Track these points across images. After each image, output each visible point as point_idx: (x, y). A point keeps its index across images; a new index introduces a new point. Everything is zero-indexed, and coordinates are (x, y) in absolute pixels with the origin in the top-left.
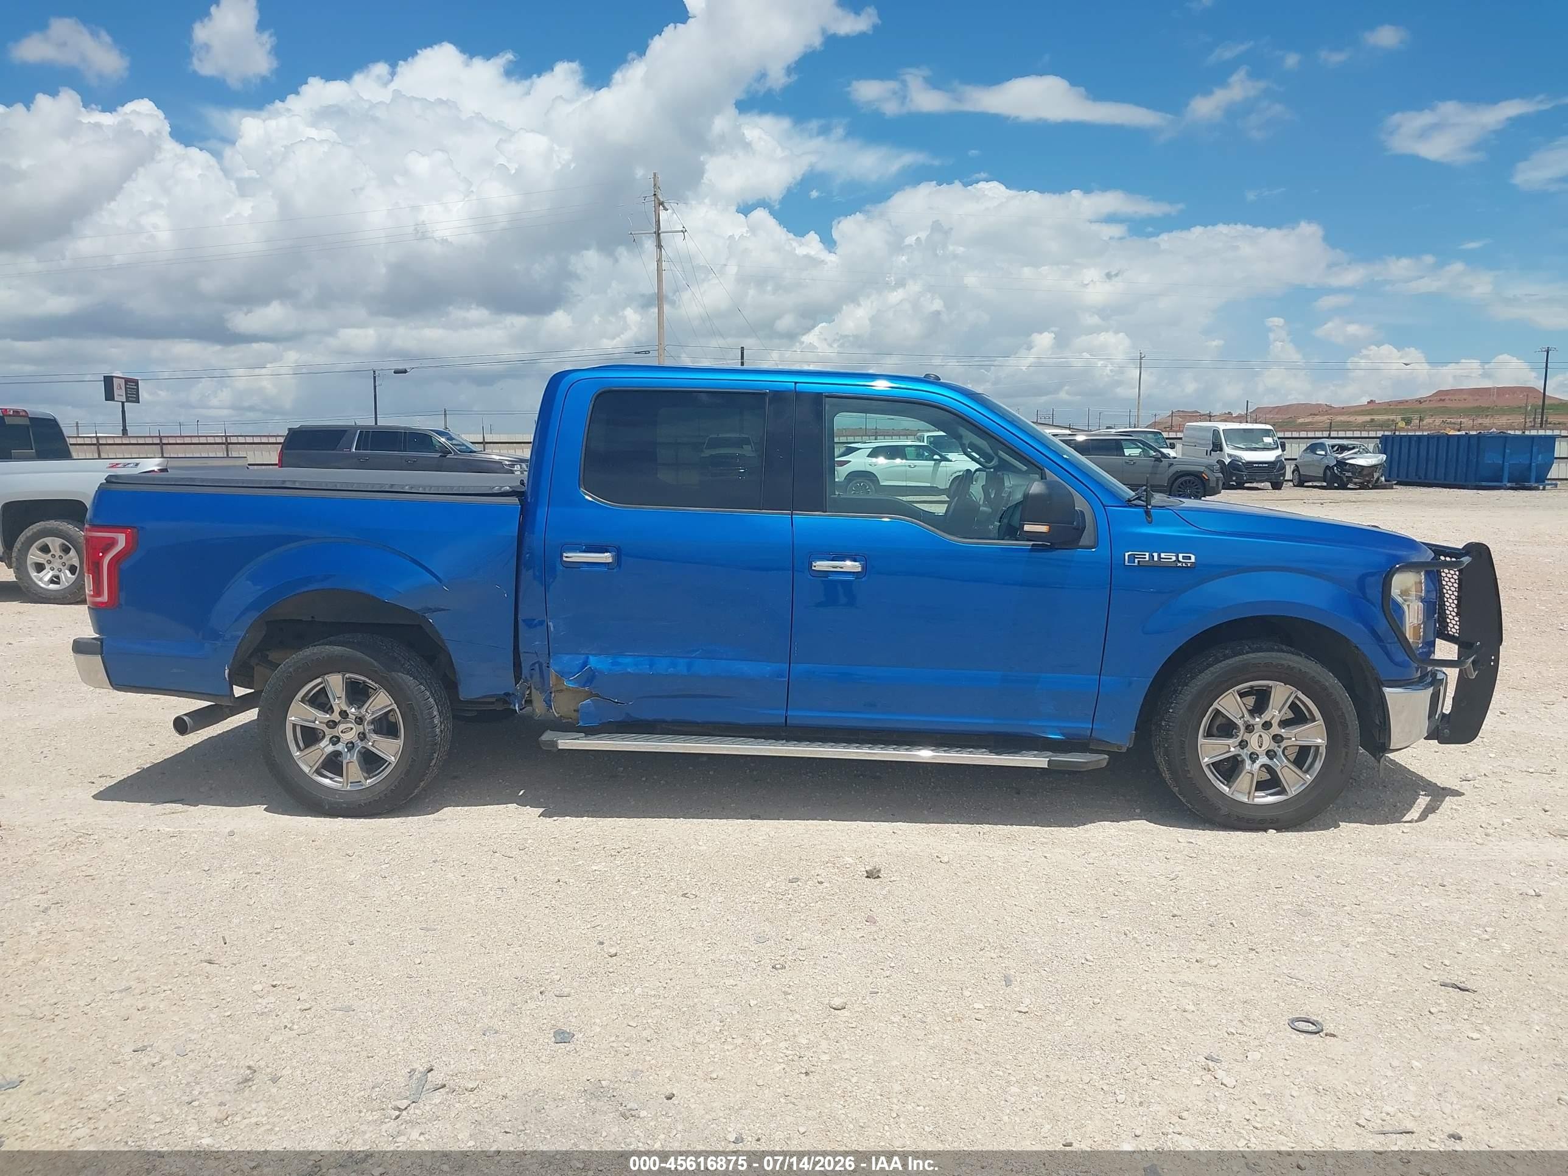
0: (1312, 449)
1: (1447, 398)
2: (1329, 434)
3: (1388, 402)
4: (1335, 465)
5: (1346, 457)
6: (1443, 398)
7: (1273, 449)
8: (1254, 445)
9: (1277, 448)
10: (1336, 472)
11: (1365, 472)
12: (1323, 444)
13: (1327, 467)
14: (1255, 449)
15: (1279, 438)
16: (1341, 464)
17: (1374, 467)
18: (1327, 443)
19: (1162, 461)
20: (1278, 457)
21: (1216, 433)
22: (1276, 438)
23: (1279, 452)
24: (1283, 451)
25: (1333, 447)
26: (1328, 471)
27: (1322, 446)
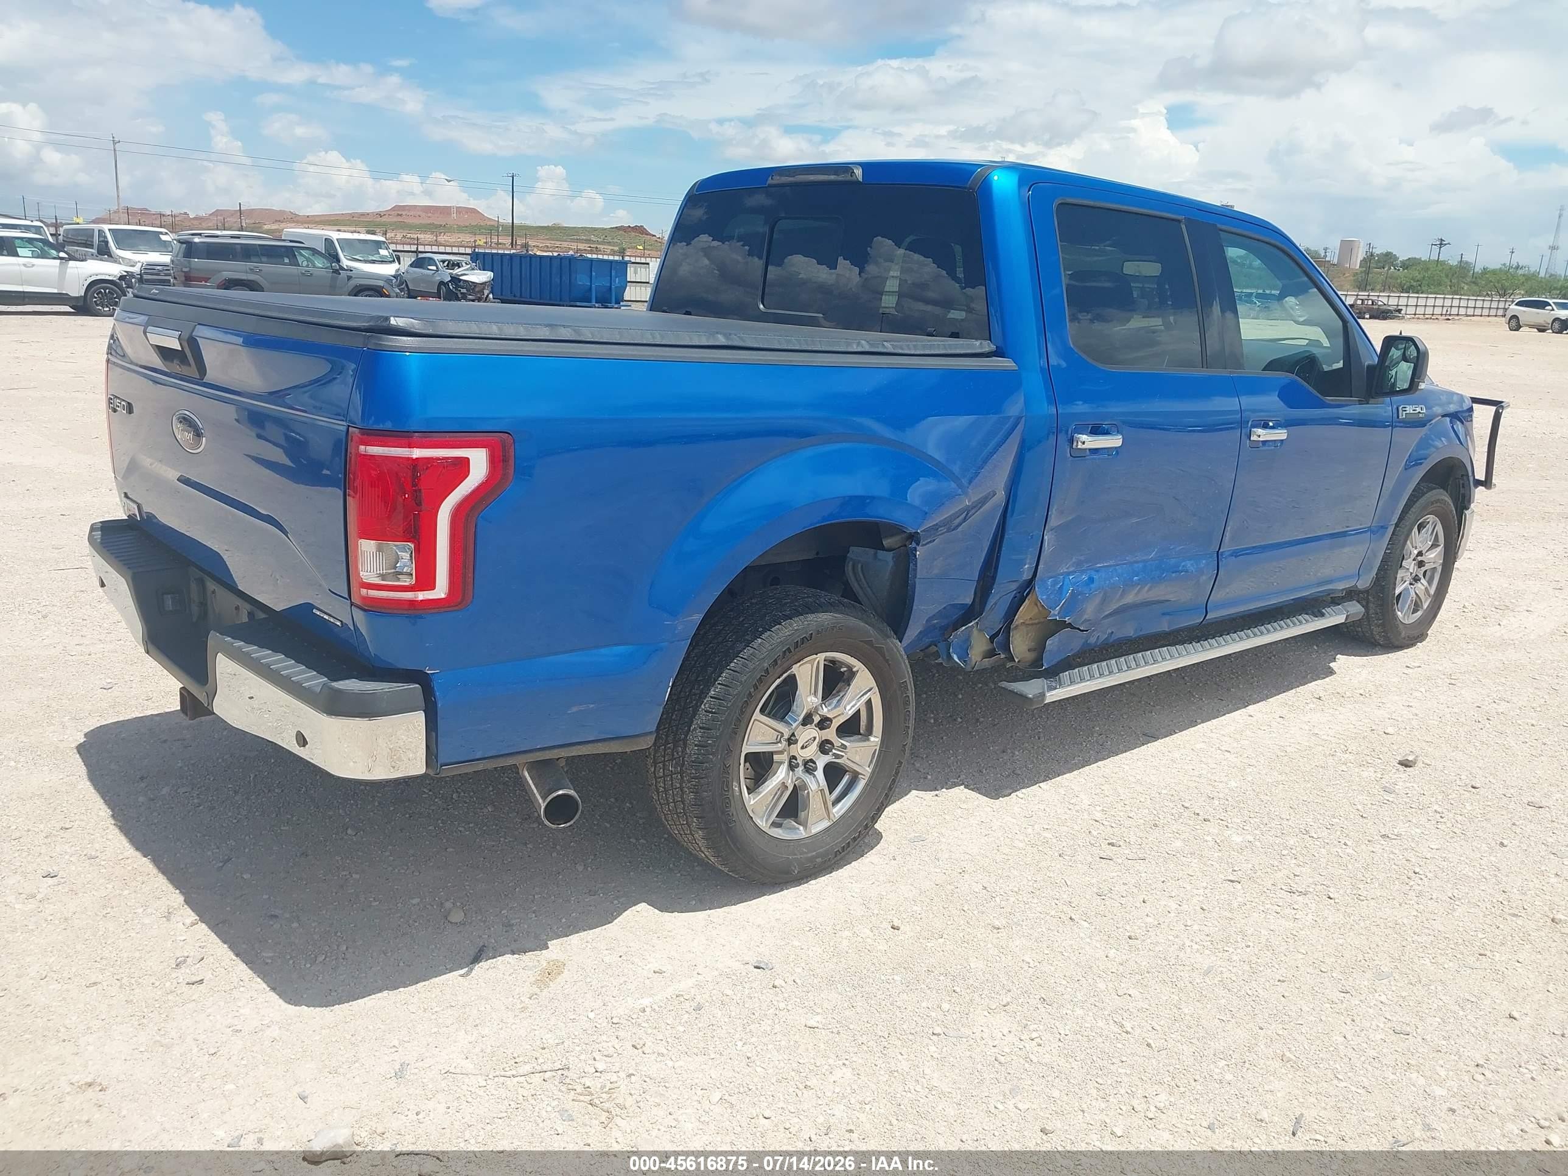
0: (420, 263)
1: (404, 213)
2: (417, 248)
3: (351, 214)
4: (450, 281)
5: (459, 273)
6: (400, 213)
7: (391, 262)
8: (371, 258)
9: (394, 261)
10: (451, 287)
11: (477, 289)
12: (430, 259)
13: (442, 283)
14: (373, 262)
15: (394, 251)
16: (455, 280)
17: (484, 283)
18: (436, 258)
19: (340, 274)
20: (398, 270)
21: (329, 242)
22: (391, 251)
23: (396, 266)
24: (400, 264)
25: (444, 262)
26: (442, 286)
27: (431, 261)
